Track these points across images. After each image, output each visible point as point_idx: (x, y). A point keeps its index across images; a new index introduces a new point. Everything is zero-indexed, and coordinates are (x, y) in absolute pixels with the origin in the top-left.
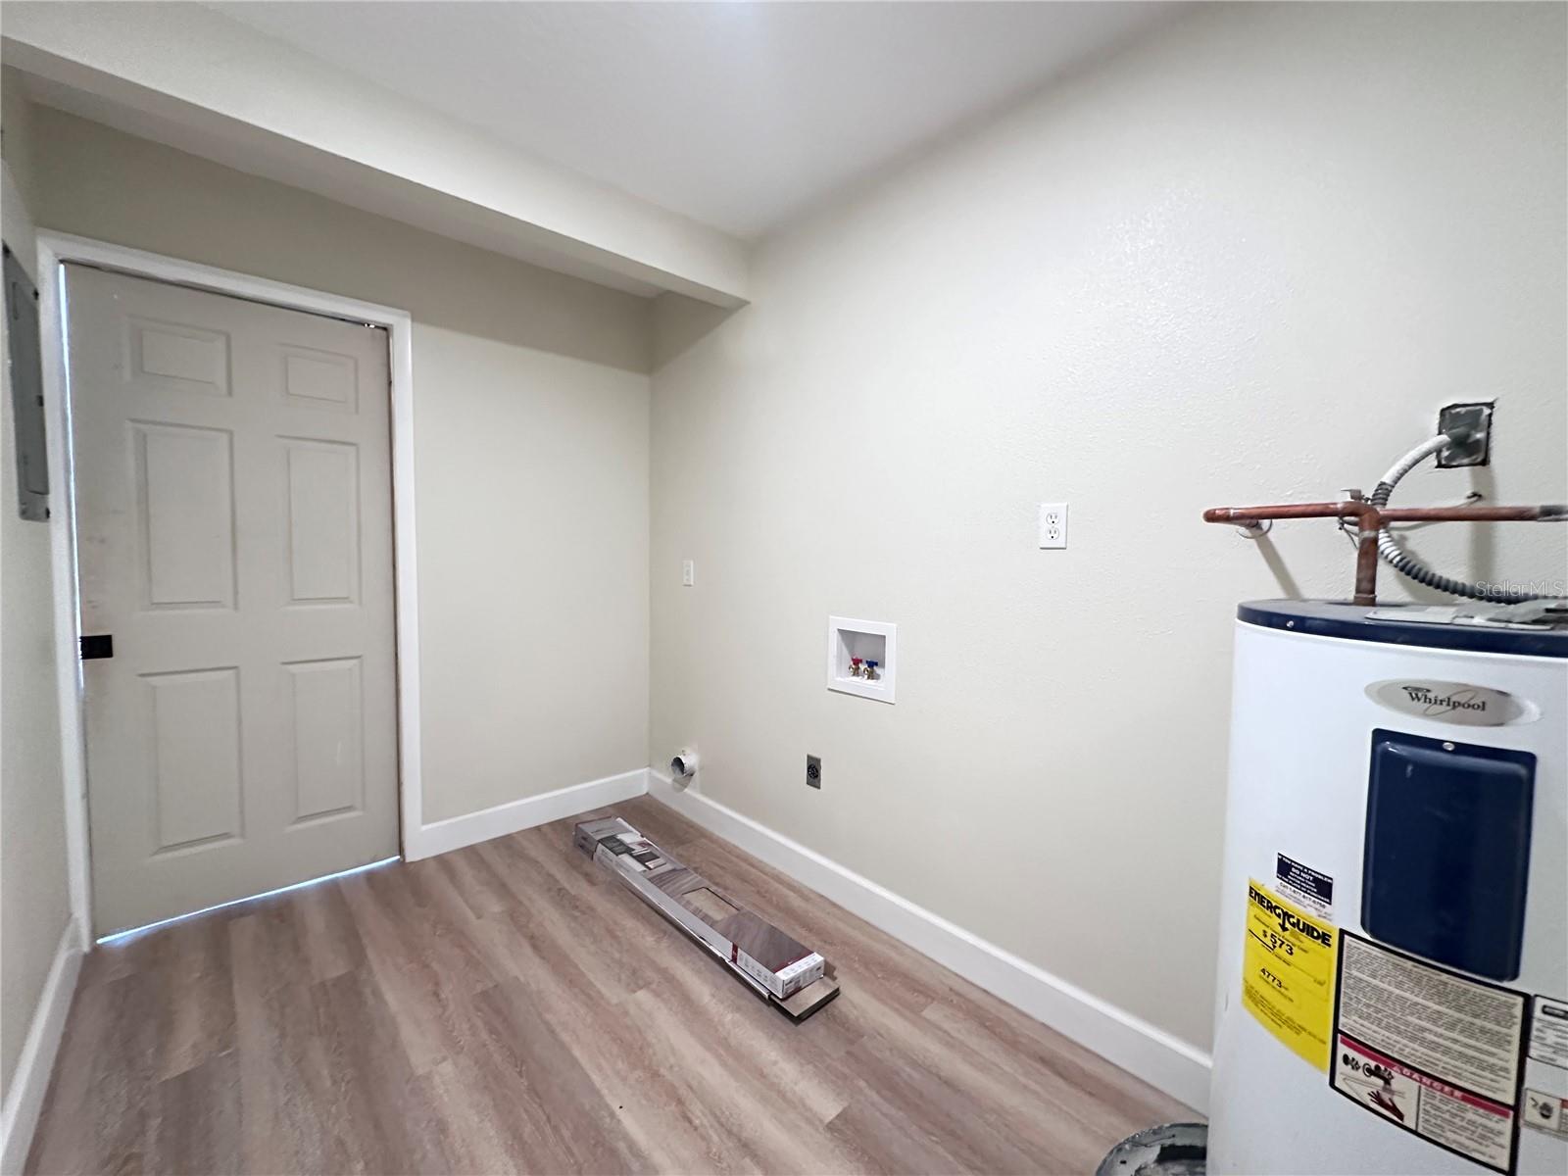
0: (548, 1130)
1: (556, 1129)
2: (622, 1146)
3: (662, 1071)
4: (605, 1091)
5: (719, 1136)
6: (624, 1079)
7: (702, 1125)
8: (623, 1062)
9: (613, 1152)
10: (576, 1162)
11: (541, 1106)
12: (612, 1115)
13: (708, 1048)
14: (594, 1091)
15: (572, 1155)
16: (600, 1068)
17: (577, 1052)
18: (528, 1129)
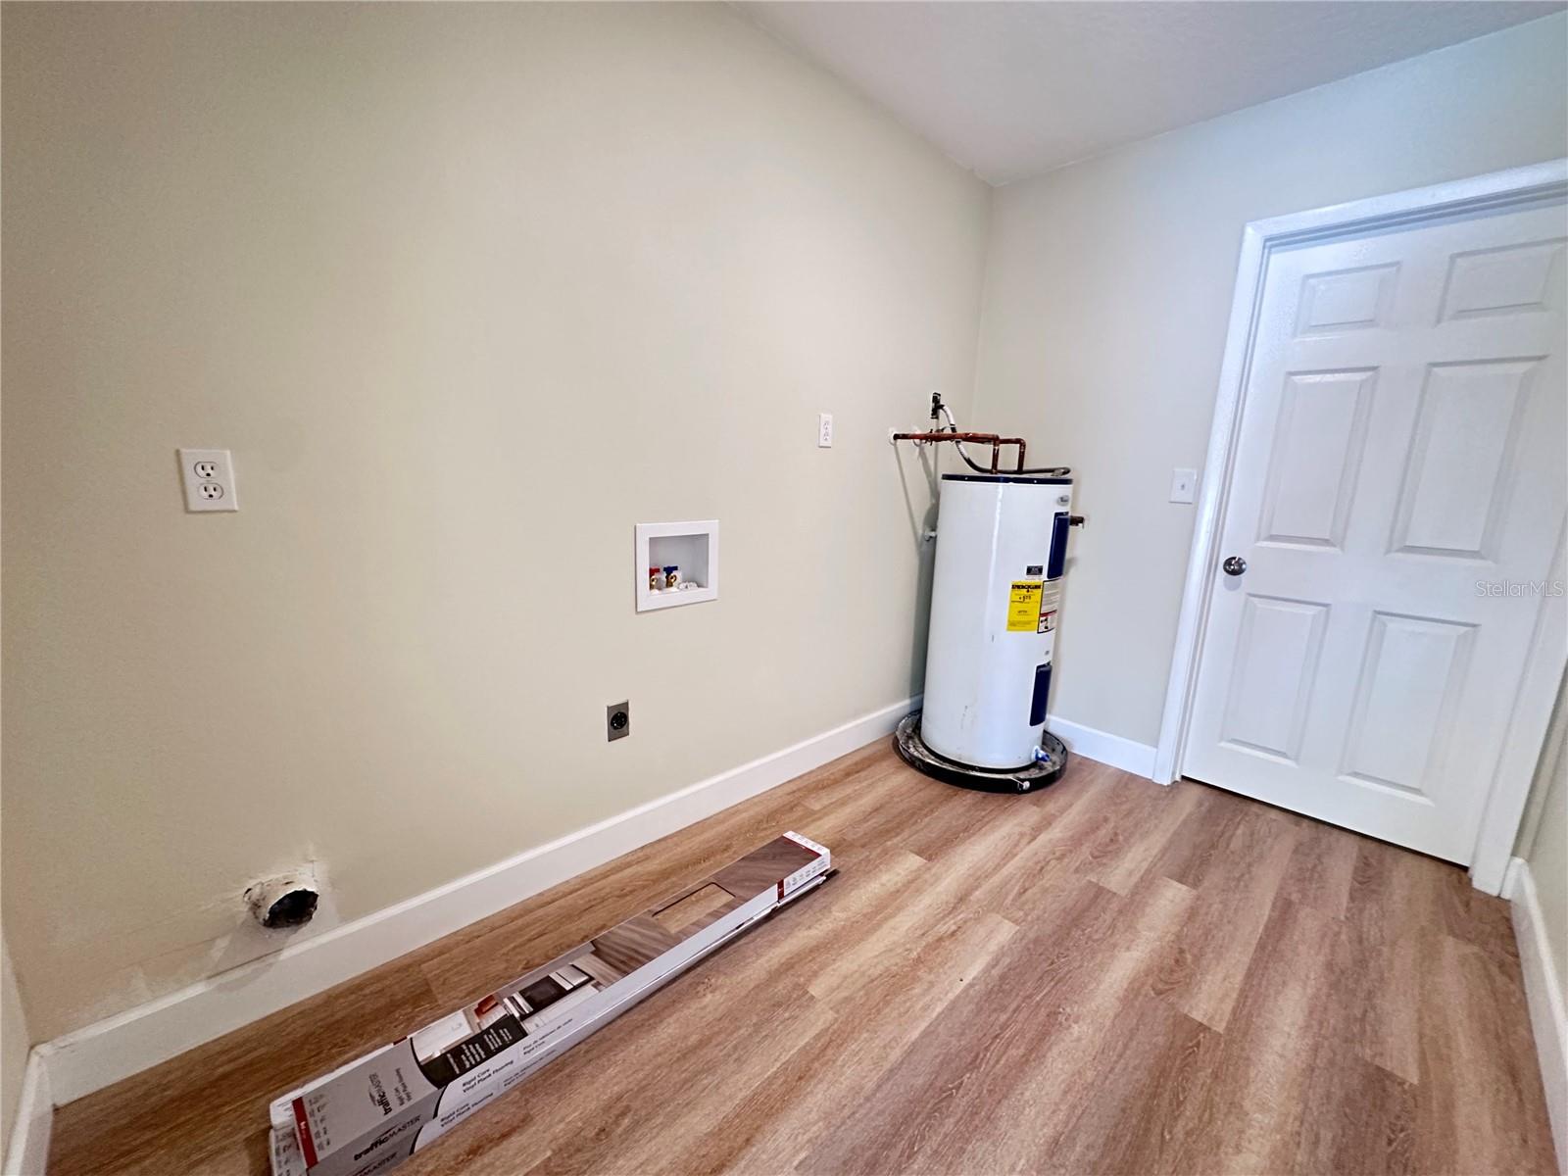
0: (1008, 1034)
1: (1004, 1027)
2: (995, 972)
3: (914, 954)
4: (951, 996)
5: (959, 914)
6: (932, 984)
7: (955, 923)
8: (913, 988)
9: (1003, 978)
10: (1023, 1002)
11: (987, 1049)
12: (971, 985)
13: (879, 925)
14: (953, 1006)
15: (1019, 1006)
16: (926, 1008)
17: (915, 1035)
18: (1015, 1053)
